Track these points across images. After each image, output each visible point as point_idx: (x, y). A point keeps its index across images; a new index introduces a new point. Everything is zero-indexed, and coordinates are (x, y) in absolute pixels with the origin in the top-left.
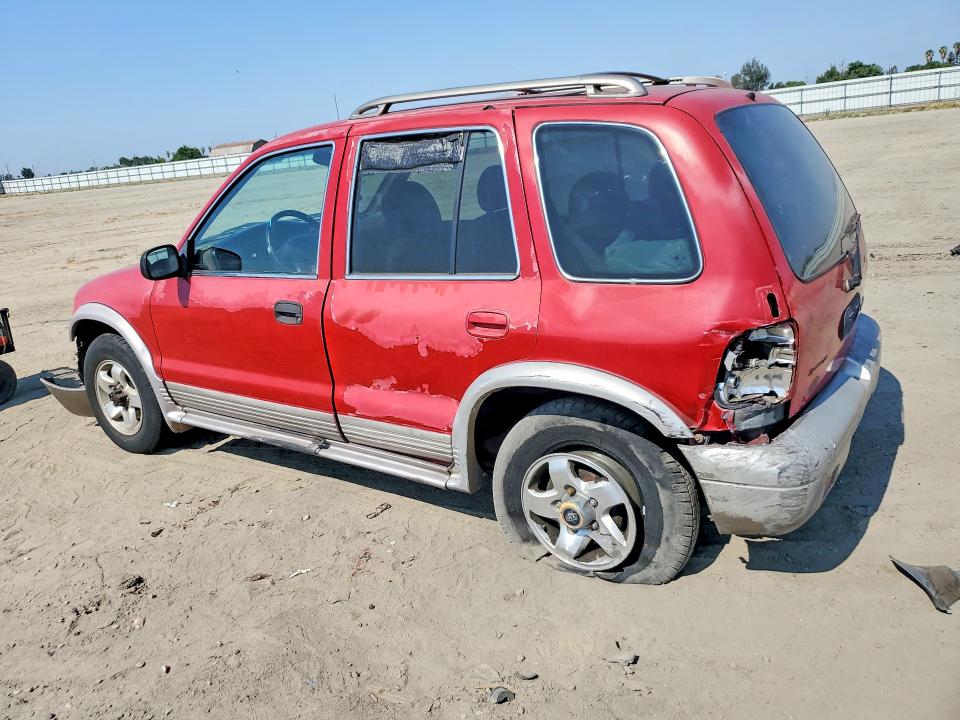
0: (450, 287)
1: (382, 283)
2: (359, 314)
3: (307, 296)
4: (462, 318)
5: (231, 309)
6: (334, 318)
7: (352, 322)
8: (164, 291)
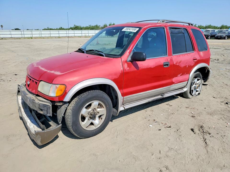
0: (189, 54)
1: (179, 56)
2: (179, 62)
3: (169, 60)
4: (192, 59)
5: (153, 67)
6: (175, 63)
7: (178, 63)
8: (128, 67)
